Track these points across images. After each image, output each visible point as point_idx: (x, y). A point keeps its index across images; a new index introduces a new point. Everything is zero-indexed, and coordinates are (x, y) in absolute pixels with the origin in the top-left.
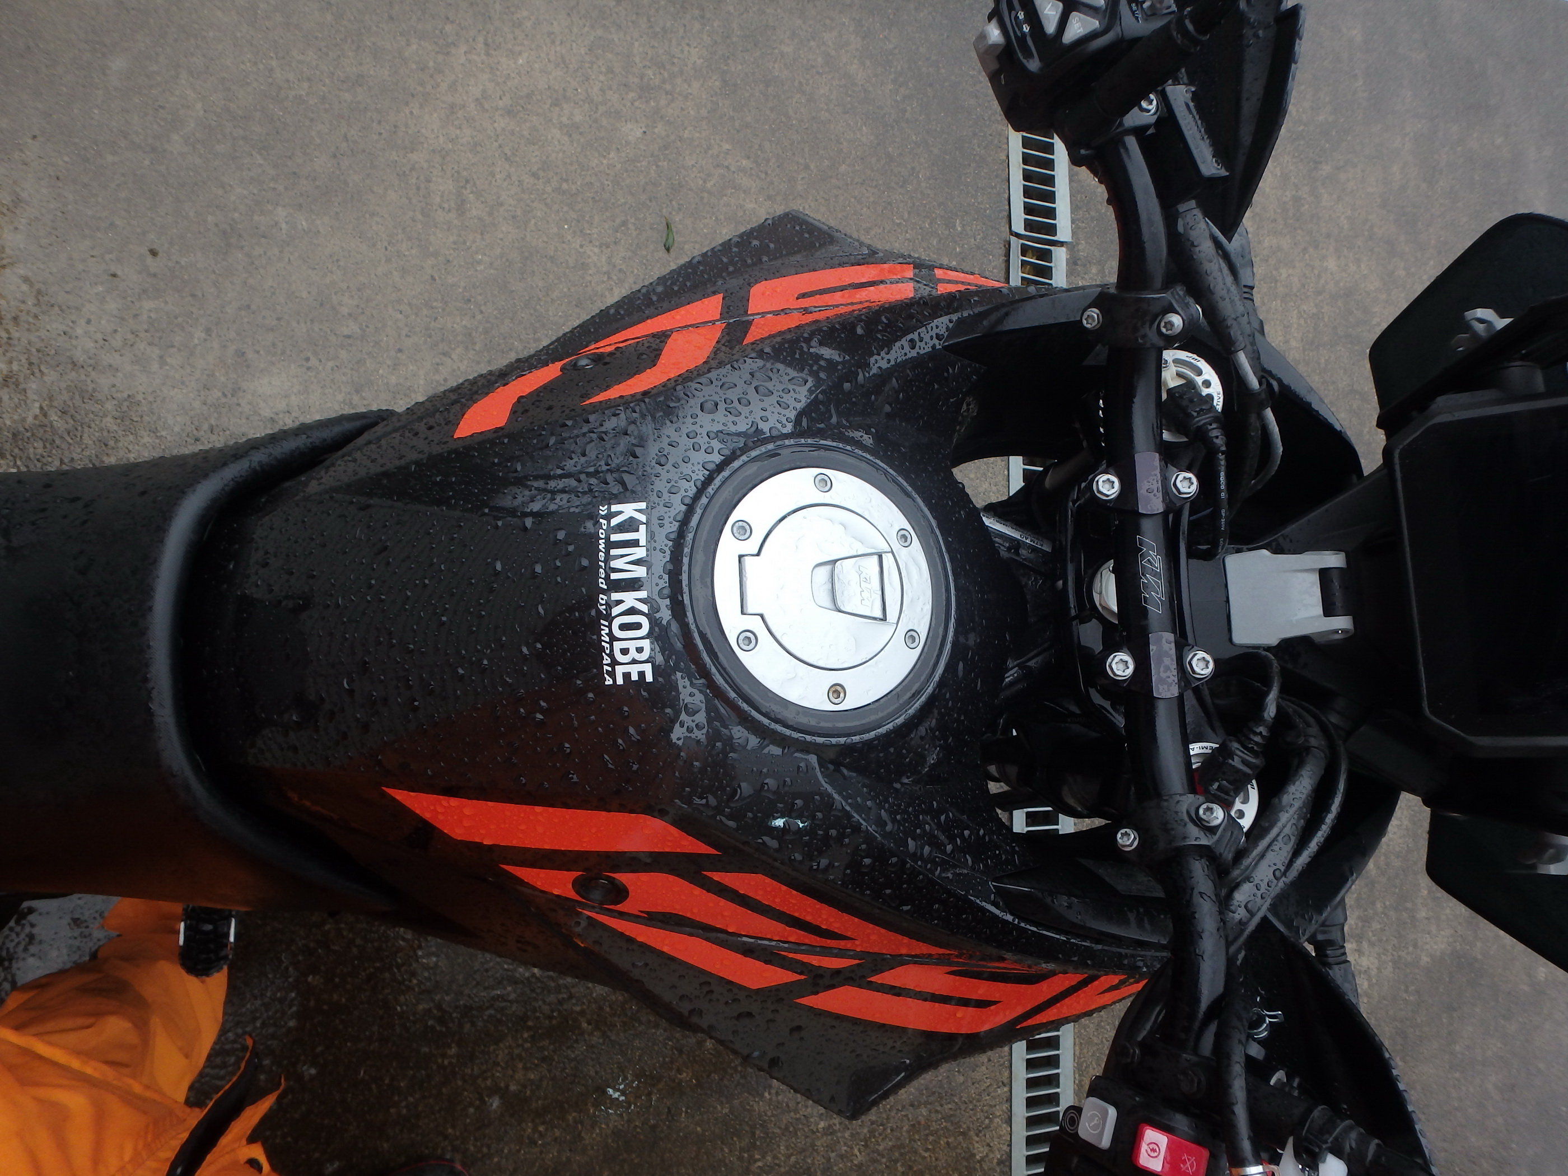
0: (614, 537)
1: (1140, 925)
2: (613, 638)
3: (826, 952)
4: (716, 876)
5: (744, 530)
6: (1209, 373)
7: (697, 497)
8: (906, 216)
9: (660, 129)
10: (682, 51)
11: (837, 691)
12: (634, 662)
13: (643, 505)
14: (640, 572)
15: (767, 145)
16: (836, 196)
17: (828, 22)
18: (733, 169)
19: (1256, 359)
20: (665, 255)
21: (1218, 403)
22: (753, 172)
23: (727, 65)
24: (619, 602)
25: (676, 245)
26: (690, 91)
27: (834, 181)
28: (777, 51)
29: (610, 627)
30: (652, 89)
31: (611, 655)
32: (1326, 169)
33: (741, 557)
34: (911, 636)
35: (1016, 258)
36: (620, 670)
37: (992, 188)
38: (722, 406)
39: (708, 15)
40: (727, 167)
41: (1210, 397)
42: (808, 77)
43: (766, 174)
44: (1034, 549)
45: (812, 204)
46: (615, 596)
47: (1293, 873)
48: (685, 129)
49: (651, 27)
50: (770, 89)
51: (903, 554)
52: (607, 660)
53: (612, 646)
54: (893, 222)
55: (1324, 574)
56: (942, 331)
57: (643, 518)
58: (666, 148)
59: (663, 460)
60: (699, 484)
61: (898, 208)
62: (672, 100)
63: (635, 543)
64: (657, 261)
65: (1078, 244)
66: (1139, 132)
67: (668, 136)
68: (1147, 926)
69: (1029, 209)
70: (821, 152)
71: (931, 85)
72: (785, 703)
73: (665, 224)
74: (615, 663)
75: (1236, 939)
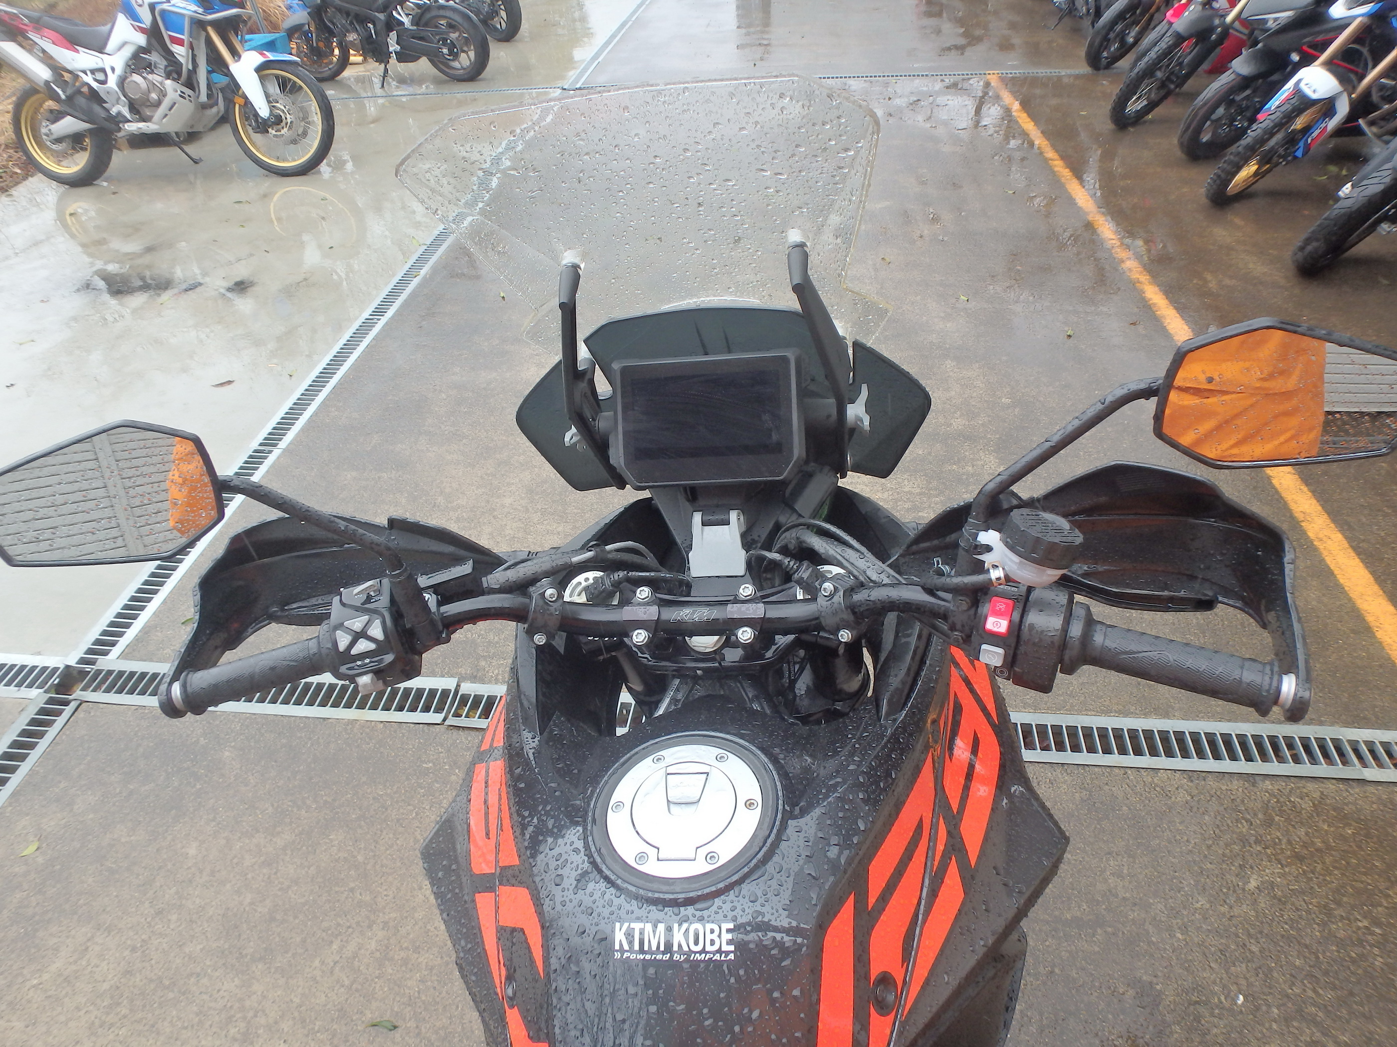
0: (637, 947)
1: (909, 636)
2: (703, 951)
3: (933, 839)
4: (872, 901)
5: (642, 857)
6: (580, 578)
7: (618, 888)
8: (410, 808)
9: (286, 1026)
10: (223, 997)
11: (749, 804)
12: (719, 936)
13: (618, 925)
14: (661, 927)
15: (325, 924)
16: (382, 866)
17: (235, 861)
18: (338, 958)
19: (576, 552)
20: (399, 1030)
21: (599, 574)
22: (345, 939)
23: (246, 955)
24: (680, 946)
25: (392, 1019)
26: (259, 993)
27: (369, 867)
28: (247, 909)
29: (695, 953)
30: (248, 1030)
31: (714, 953)
32: (440, 500)
33: (658, 860)
34: (720, 759)
35: (462, 722)
36: (725, 948)
37: (403, 736)
38: (560, 872)
39: (198, 970)
40: (335, 963)
41: (595, 579)
42: (276, 882)
43: (349, 927)
44: (678, 690)
45: (385, 888)
46: (675, 948)
47: (863, 549)
48: (291, 1001)
49: (192, 1026)
50: (278, 917)
51: (669, 760)
52: (717, 957)
53: (708, 952)
54: (413, 819)
55: (704, 524)
56: (530, 735)
57: (626, 925)
58: (303, 1021)
59: (590, 911)
60: (608, 886)
61: (403, 814)
62: (263, 1011)
63: (642, 933)
64: (403, 1039)
65: (461, 674)
66: (440, 604)
67: (294, 1018)
68: (909, 632)
69: (427, 709)
70: (342, 876)
71: (311, 779)
72: (754, 836)
73: (371, 1028)
74: (719, 951)
75: (897, 579)
